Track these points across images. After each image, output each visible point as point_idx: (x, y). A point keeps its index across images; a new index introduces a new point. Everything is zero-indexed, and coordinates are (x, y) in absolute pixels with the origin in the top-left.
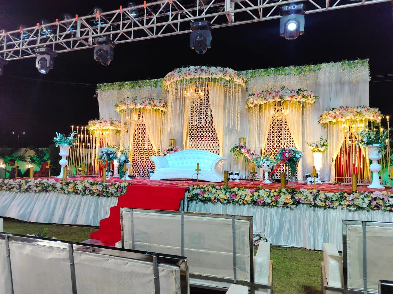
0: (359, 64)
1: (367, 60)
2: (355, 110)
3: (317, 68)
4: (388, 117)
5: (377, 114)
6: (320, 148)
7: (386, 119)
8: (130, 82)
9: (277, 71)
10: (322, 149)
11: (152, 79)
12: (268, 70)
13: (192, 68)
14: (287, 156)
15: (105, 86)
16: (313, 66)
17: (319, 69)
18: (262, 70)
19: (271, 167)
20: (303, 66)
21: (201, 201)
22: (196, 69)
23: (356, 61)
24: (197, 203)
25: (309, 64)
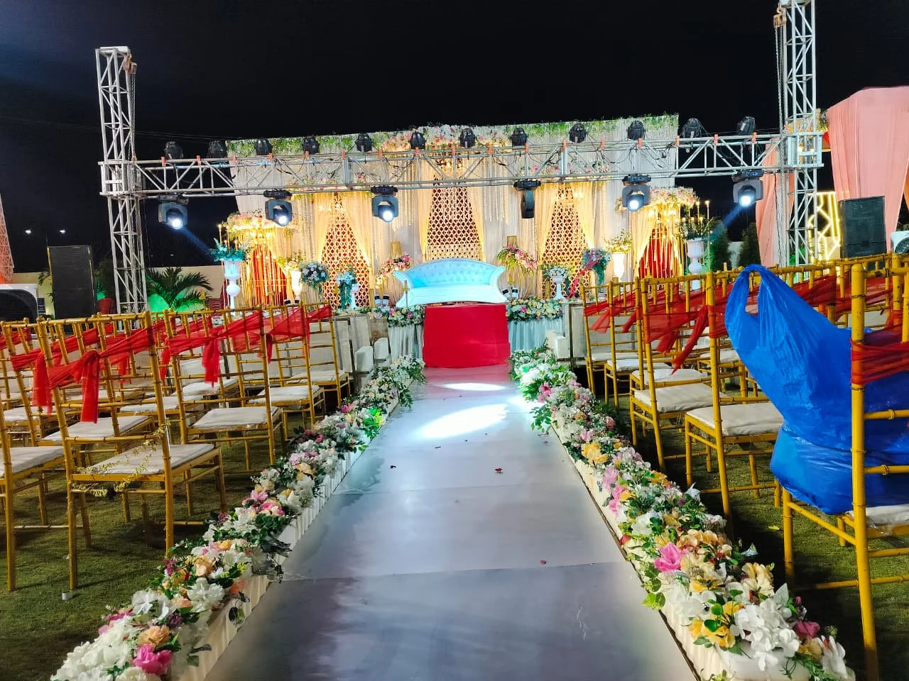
0: (666, 122)
1: (677, 117)
2: (667, 191)
3: (611, 126)
4: (707, 203)
5: (692, 196)
6: (622, 247)
7: (706, 206)
8: (295, 139)
9: (553, 128)
10: (625, 248)
11: (340, 134)
12: (540, 126)
13: (446, 127)
14: (595, 260)
15: (243, 145)
16: (605, 121)
17: (613, 128)
18: (531, 125)
19: (565, 276)
20: (590, 121)
21: (523, 319)
22: (452, 130)
23: (663, 117)
24: (516, 323)
25: (599, 119)
